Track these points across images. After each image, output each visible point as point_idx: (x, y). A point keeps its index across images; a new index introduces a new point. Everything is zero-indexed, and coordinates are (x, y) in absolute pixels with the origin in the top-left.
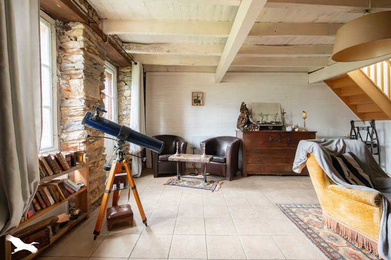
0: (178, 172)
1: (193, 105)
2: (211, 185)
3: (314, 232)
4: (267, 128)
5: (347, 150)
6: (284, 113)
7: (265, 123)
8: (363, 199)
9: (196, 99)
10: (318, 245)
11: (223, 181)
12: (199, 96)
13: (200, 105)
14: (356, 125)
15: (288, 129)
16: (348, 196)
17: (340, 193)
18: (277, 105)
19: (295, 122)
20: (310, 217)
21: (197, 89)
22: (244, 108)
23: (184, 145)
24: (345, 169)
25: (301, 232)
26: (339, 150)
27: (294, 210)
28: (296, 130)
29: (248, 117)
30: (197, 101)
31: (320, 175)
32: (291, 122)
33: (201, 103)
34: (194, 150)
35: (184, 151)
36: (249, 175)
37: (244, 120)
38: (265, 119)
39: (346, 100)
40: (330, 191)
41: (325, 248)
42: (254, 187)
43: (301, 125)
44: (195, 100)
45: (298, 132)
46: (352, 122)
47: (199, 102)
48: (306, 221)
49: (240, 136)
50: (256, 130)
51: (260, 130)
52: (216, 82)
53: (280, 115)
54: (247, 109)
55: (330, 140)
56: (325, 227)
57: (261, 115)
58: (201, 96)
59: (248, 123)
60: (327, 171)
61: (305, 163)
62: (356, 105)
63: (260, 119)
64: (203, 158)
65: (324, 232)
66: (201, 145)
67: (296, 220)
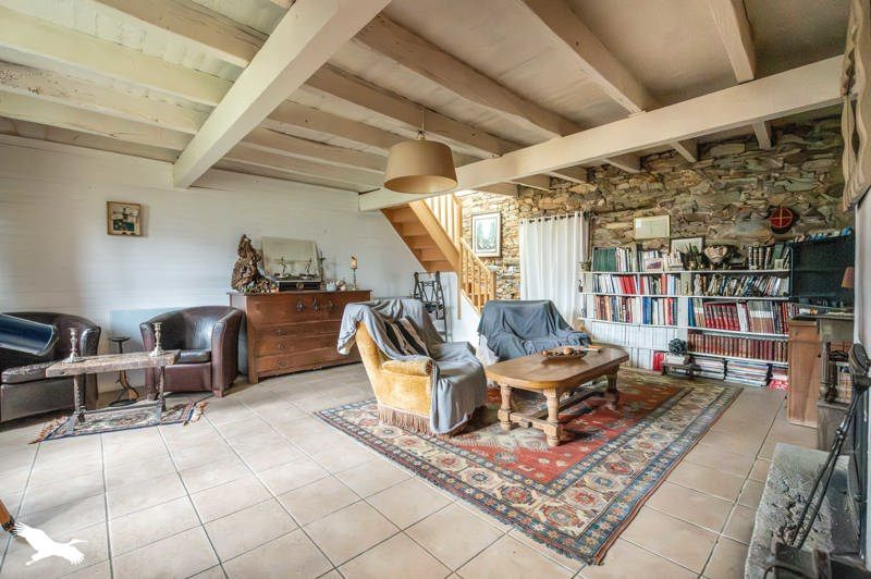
0: (77, 404)
1: (109, 233)
2: (179, 413)
3: (367, 433)
4: (293, 286)
5: (405, 314)
6: (322, 259)
7: (290, 277)
8: (416, 370)
9: (121, 221)
10: (373, 446)
11: (207, 401)
12: (127, 212)
13: (133, 235)
14: (421, 278)
15: (330, 288)
16: (402, 371)
17: (395, 370)
18: (310, 245)
19: (339, 275)
20: (363, 416)
21: (121, 195)
22: (245, 247)
23: (89, 336)
24: (401, 338)
25: (351, 438)
26: (395, 315)
27: (341, 414)
28: (343, 289)
29: (255, 265)
30: (124, 223)
31: (372, 352)
32: (335, 275)
33: (137, 231)
34: (121, 344)
35: (92, 348)
36: (261, 379)
37: (248, 271)
38: (289, 269)
39: (409, 241)
40: (385, 371)
41: (379, 446)
42: (272, 397)
43: (349, 280)
44: (115, 222)
45: (346, 293)
46: (416, 274)
47: (131, 226)
48: (357, 423)
49: (242, 304)
50: (273, 291)
51: (281, 290)
52: (178, 185)
53: (315, 263)
54: (253, 250)
55: (386, 301)
56: (381, 422)
57: (282, 262)
58: (136, 213)
59: (256, 277)
60: (380, 344)
61: (354, 337)
62: (420, 250)
63: (279, 269)
64: (156, 357)
65: (378, 429)
66: (142, 330)
67: (343, 427)
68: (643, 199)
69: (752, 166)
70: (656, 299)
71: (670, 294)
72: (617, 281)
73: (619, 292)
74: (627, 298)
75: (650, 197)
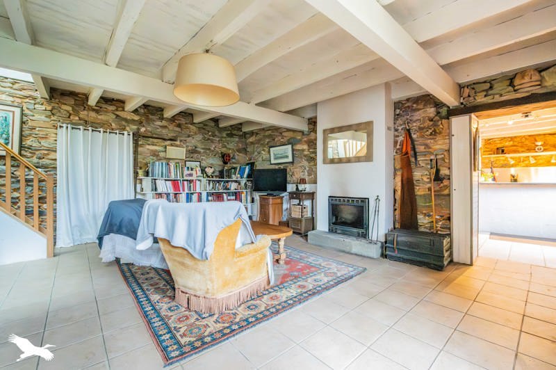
68: (171, 135)
69: (217, 133)
70: (192, 194)
71: (198, 191)
72: (169, 184)
73: (171, 191)
74: (176, 194)
75: (175, 135)
